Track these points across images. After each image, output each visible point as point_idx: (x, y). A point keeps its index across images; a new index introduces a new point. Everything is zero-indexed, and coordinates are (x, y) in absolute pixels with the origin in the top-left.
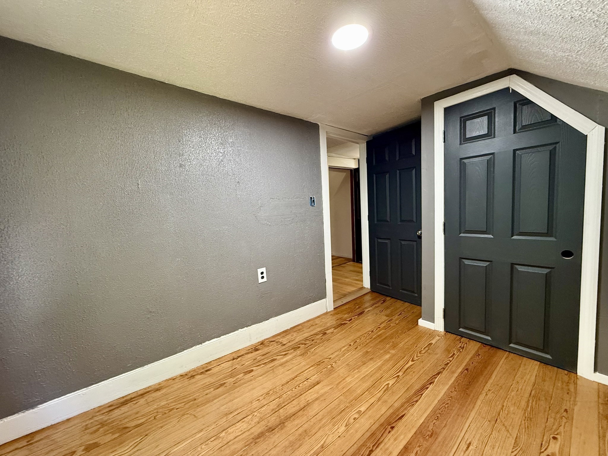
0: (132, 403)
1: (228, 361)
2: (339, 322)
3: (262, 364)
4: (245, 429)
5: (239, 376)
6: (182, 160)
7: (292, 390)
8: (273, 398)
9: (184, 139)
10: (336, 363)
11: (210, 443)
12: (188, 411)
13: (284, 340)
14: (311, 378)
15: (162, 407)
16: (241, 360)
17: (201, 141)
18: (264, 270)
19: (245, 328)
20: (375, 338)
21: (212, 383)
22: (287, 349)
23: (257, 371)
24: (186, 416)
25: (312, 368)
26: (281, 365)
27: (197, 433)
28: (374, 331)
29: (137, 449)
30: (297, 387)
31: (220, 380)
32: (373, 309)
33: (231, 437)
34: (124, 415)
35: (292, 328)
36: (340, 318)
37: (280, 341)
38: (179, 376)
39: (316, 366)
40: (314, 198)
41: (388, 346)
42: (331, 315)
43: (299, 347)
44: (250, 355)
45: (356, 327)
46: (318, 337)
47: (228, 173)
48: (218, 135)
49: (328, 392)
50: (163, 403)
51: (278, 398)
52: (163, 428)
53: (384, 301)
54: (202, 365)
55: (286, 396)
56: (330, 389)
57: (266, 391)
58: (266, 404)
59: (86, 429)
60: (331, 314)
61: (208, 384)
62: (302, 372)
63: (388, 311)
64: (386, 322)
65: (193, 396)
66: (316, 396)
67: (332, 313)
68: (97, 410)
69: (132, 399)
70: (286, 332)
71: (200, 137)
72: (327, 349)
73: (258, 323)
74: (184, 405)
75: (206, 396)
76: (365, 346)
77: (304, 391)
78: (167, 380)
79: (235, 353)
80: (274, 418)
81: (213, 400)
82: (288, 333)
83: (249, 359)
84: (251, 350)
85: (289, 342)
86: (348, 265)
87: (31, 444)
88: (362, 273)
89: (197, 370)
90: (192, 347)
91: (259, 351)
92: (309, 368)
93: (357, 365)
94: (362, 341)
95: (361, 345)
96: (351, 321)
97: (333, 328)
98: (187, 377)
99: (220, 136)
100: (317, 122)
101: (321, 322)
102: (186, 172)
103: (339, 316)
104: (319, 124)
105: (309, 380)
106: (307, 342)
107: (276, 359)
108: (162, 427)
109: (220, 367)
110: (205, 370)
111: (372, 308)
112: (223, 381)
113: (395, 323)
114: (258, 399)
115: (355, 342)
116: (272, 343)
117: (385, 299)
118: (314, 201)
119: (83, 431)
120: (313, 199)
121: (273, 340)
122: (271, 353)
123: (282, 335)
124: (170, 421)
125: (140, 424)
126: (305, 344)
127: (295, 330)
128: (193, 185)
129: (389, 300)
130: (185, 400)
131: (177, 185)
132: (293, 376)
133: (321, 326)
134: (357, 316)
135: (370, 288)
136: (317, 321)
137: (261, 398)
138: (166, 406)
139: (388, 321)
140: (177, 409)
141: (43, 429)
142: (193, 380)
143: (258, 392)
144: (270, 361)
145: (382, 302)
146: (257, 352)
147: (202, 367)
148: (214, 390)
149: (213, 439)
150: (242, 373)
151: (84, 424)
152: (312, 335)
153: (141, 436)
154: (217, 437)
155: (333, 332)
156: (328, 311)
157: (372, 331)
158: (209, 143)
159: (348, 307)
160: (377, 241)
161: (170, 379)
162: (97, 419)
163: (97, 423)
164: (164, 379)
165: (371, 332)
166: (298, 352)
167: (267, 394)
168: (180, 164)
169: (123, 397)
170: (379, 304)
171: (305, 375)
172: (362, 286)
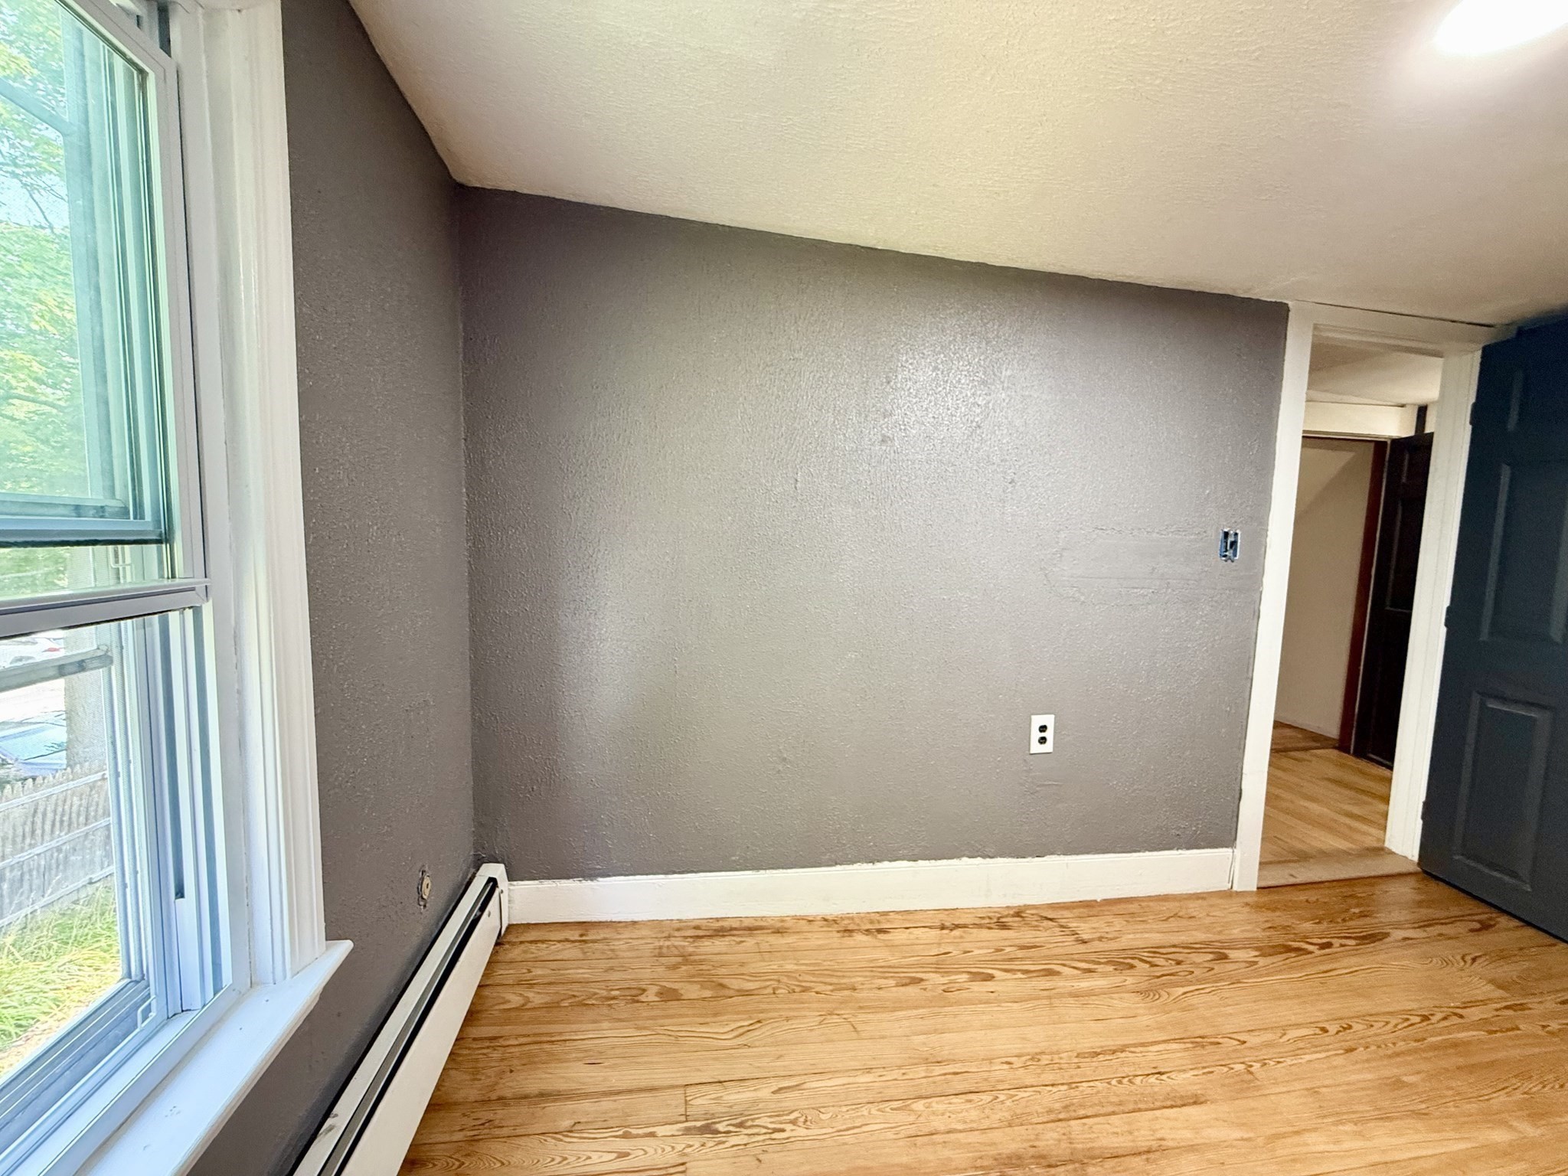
0: (733, 938)
1: (930, 927)
2: (1279, 939)
3: (1019, 970)
4: (972, 1121)
5: (957, 977)
6: (887, 427)
7: (1109, 1083)
8: (1049, 1077)
9: (900, 377)
10: (1265, 1068)
11: (888, 1109)
12: (841, 1009)
13: (1085, 929)
14: (1173, 1075)
15: (788, 974)
16: (961, 937)
17: (936, 379)
18: (1049, 720)
19: (979, 858)
20: (1434, 1047)
21: (890, 967)
22: (1093, 957)
23: (1005, 984)
24: (835, 1019)
25: (1174, 1046)
26: (1075, 995)
27: (859, 1072)
28: (1434, 1019)
29: (745, 1043)
30: (1125, 1081)
31: (909, 966)
32: (1429, 940)
33: (938, 1124)
34: (718, 957)
35: (1108, 902)
36: (1285, 927)
37: (1070, 925)
38: (819, 918)
39: (1190, 1045)
40: (1236, 534)
41: (1502, 1097)
42: (1247, 904)
43: (1132, 967)
44: (985, 934)
45: (1348, 978)
46: (1199, 958)
47: (988, 456)
48: (976, 360)
49: (1232, 1146)
50: (790, 967)
51: (1065, 1087)
52: (790, 1022)
53: (1485, 927)
54: (868, 913)
55: (1089, 1091)
56: (1242, 1139)
57: (1030, 1049)
58: (1032, 1086)
59: (661, 955)
60: (1245, 900)
61: (883, 964)
62: (1143, 1045)
63: (1508, 971)
64: (1498, 1006)
65: (853, 980)
66: (1186, 1135)
67: (1249, 900)
68: (678, 925)
69: (732, 929)
70: (1089, 908)
71: (936, 368)
72: (1229, 1010)
73: (1013, 857)
74: (832, 991)
75: (877, 991)
76: (1390, 1057)
77: (1146, 1102)
78: (798, 918)
79: (947, 912)
80: (1055, 1135)
81: (894, 1010)
82: (1094, 911)
83: (984, 944)
84: (987, 921)
85: (1100, 939)
86: (1316, 756)
87: (585, 942)
88: (1386, 799)
89: (857, 921)
90: (852, 862)
91: (1011, 932)
92: (1165, 1042)
93: (1356, 1108)
94: (1376, 1035)
95: (1373, 1048)
96: (1327, 951)
97: (1257, 949)
98: (836, 927)
99: (982, 363)
100: (1287, 299)
101: (1208, 915)
102: (893, 454)
103: (1280, 918)
104: (1290, 304)
105: (1164, 1077)
106: (1160, 961)
107: (1058, 973)
108: (788, 1019)
109: (910, 933)
110: (877, 926)
111: (1424, 935)
112: (917, 972)
113: (1544, 1027)
114: (1009, 1059)
115: (1345, 1029)
116: (1046, 923)
117: (1491, 919)
118: (1234, 544)
119: (655, 956)
120: (1231, 539)
121: (1049, 917)
122: (1044, 952)
123: (1077, 912)
124: (803, 1013)
125: (747, 991)
126: (1153, 965)
127: (1115, 909)
128: (905, 485)
129: (1509, 930)
130: (835, 980)
131: (871, 484)
132: (1111, 1043)
133: (1208, 929)
134: (1352, 942)
135: (1416, 858)
136: (1193, 908)
137: (1018, 1062)
138: (794, 975)
139: (1507, 1008)
140: (817, 993)
141: (600, 922)
142: (849, 941)
143: (1005, 1042)
144: (1042, 973)
145: (1478, 926)
146: (1005, 933)
147: (868, 917)
148: (897, 986)
149: (895, 1104)
150: (963, 972)
151: (657, 944)
152: (1174, 946)
153: (750, 1018)
154: (905, 1103)
155: (1256, 963)
156: (1235, 888)
157: (1425, 1018)
158: (954, 382)
159: (1314, 899)
160: (1483, 705)
161: (802, 918)
162: (676, 943)
163: (676, 952)
164: (793, 914)
165: (1418, 1019)
166: (1130, 980)
167: (1035, 1058)
168: (884, 436)
169: (718, 920)
170: (1461, 928)
171: (1151, 1056)
172: (1375, 844)
